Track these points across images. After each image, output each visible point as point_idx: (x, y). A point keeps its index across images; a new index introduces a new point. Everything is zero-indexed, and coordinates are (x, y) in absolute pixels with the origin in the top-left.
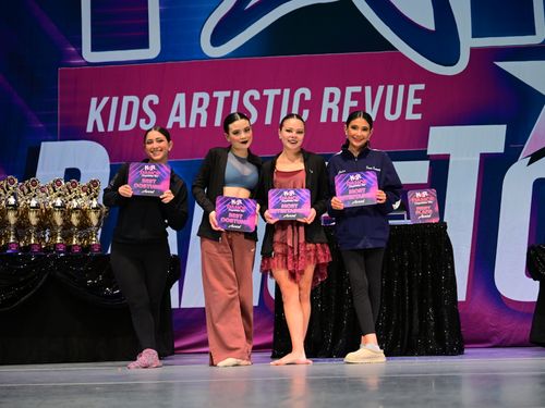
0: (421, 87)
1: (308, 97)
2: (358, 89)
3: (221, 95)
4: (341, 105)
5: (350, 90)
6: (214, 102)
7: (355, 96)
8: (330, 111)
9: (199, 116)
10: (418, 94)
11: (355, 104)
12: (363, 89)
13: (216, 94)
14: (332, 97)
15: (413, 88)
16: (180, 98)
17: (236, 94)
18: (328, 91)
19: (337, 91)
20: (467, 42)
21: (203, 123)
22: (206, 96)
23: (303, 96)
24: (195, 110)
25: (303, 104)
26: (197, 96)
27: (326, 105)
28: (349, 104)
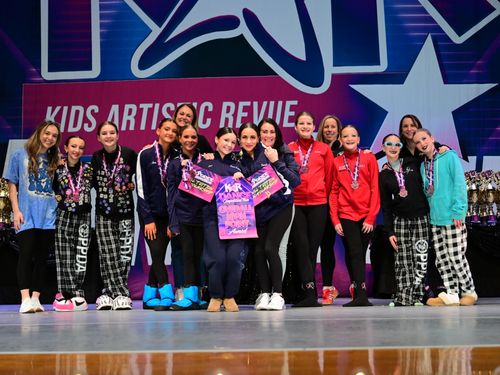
0: (295, 103)
1: (211, 109)
2: (248, 104)
3: (145, 107)
4: (235, 115)
5: (242, 104)
6: (140, 111)
7: (245, 109)
8: (227, 120)
9: (128, 122)
10: (292, 108)
11: (246, 114)
12: (252, 104)
13: (141, 106)
14: (228, 109)
15: (289, 103)
16: (115, 108)
17: (157, 106)
18: (225, 105)
19: (232, 105)
20: (330, 69)
21: (132, 128)
22: (134, 107)
23: (207, 108)
24: (126, 117)
25: (207, 114)
26: (127, 107)
27: (224, 115)
28: (241, 114)
